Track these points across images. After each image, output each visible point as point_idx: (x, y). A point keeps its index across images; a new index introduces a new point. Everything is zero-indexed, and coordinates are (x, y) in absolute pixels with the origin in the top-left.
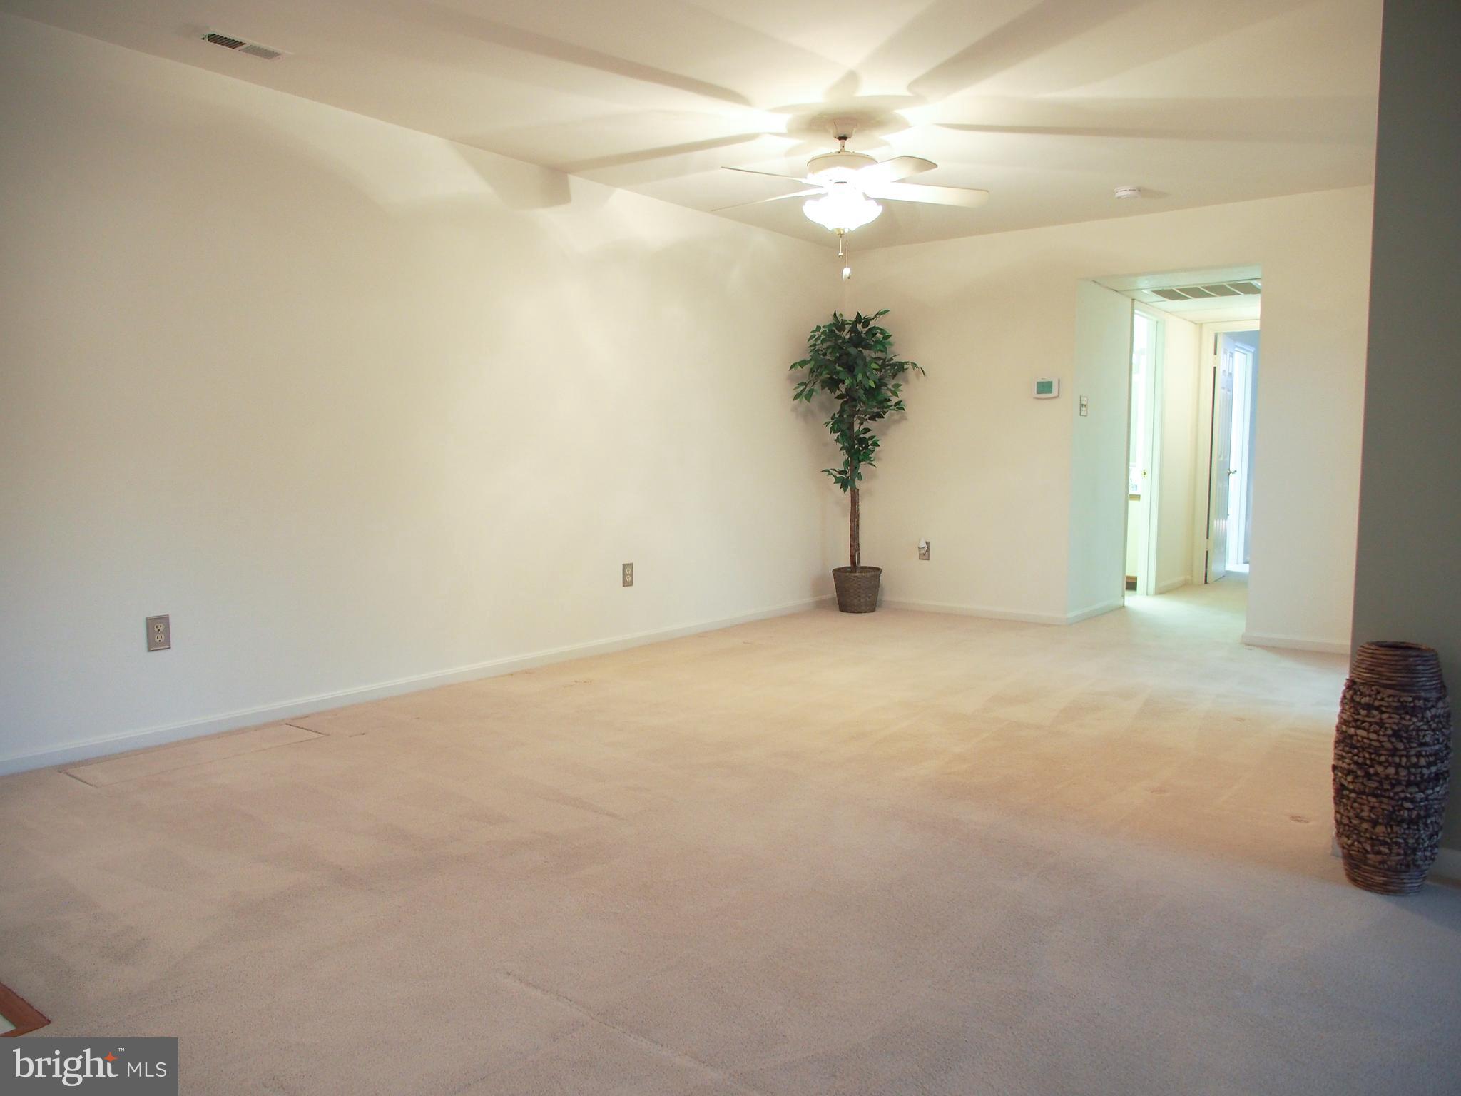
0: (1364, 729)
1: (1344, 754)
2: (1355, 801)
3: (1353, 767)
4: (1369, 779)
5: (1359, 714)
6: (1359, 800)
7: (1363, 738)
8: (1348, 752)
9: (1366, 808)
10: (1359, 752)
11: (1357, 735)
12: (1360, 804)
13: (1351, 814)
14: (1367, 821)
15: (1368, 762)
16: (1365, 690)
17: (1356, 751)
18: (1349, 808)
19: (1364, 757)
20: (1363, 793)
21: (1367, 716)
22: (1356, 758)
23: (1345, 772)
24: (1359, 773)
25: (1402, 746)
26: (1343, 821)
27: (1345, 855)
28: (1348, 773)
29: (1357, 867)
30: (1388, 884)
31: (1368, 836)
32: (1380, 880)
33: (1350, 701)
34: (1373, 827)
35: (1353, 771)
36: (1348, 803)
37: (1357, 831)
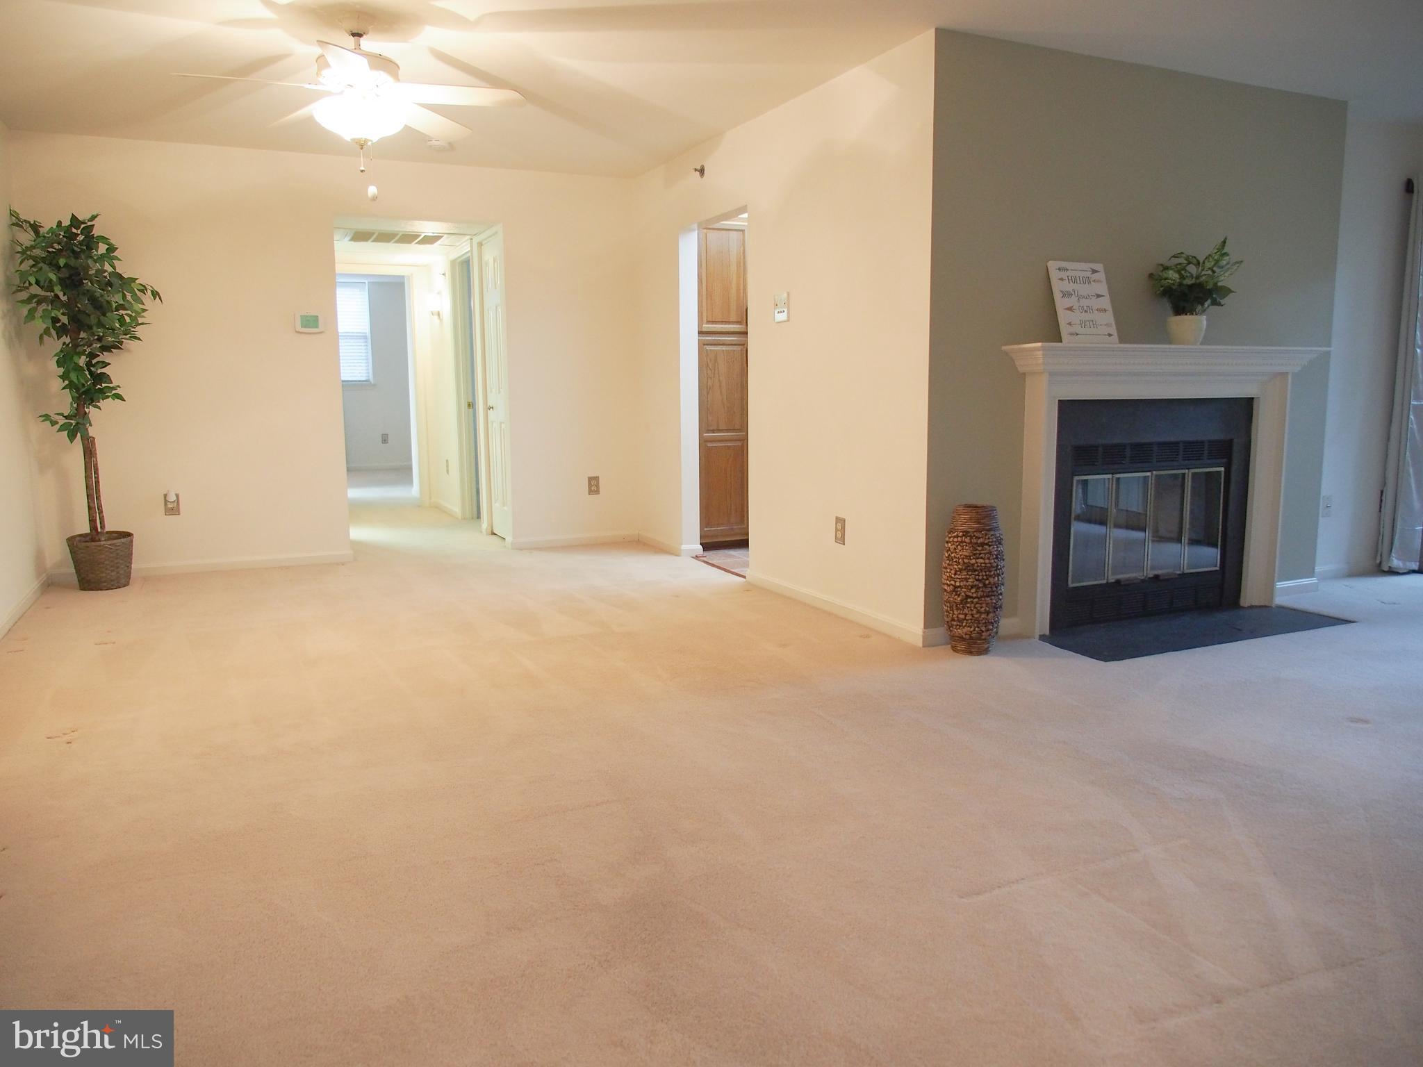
0: (982, 558)
1: (968, 577)
2: (977, 603)
3: (976, 583)
4: (986, 587)
5: (977, 550)
7: (981, 563)
9: (984, 605)
10: (979, 572)
11: (977, 563)
12: (981, 604)
13: (974, 612)
14: (984, 613)
15: (985, 577)
16: (977, 534)
17: (977, 573)
19: (982, 575)
20: (981, 597)
21: (982, 550)
22: (977, 577)
23: (970, 587)
24: (980, 585)
25: (999, 563)
26: (967, 618)
27: (964, 639)
28: (972, 587)
29: (975, 643)
30: (988, 648)
31: (984, 621)
32: (986, 646)
33: (969, 544)
34: (987, 615)
35: (975, 586)
36: (973, 605)
37: (978, 620)
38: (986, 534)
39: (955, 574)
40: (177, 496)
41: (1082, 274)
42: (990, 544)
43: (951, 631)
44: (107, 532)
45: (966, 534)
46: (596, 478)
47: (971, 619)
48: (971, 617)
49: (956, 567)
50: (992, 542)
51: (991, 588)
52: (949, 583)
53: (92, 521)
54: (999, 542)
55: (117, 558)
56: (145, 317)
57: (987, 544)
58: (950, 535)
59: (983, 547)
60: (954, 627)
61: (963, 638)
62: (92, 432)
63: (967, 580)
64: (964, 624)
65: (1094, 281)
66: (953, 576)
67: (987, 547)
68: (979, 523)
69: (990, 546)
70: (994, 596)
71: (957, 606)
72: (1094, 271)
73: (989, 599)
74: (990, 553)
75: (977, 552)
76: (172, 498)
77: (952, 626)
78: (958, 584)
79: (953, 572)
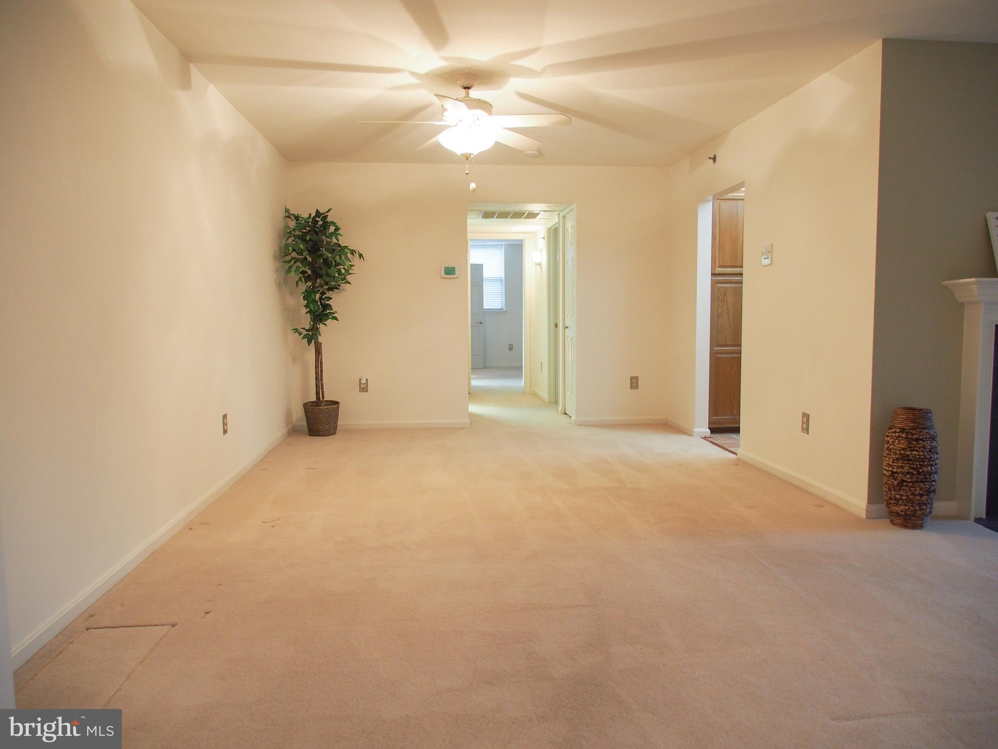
0: (916, 451)
1: (904, 465)
2: (912, 487)
3: (911, 470)
4: (920, 475)
5: (912, 444)
6: (914, 486)
7: (915, 455)
8: (907, 464)
9: (918, 489)
10: (914, 462)
11: (912, 454)
12: (915, 488)
13: (909, 494)
14: (918, 495)
15: (919, 466)
16: (914, 432)
17: (912, 462)
18: (907, 491)
19: (917, 465)
20: (916, 482)
21: (917, 444)
22: (912, 466)
23: (905, 473)
24: (915, 472)
25: (932, 456)
26: (903, 498)
27: (900, 515)
28: (908, 473)
29: (910, 519)
30: (922, 524)
31: (918, 502)
32: (920, 522)
33: (905, 438)
34: (921, 498)
35: (910, 472)
36: (908, 488)
37: (912, 501)
38: (921, 432)
39: (893, 462)
40: (367, 380)
42: (924, 439)
43: (889, 508)
44: (326, 401)
45: (902, 430)
46: (637, 378)
47: (906, 500)
48: (906, 498)
49: (893, 456)
50: (925, 438)
51: (925, 475)
52: (887, 469)
53: (317, 394)
54: (933, 438)
55: (329, 417)
56: (353, 270)
57: (921, 440)
58: (889, 431)
59: (917, 441)
60: (892, 505)
61: (899, 514)
62: (320, 339)
63: (902, 467)
64: (900, 503)
66: (891, 463)
67: (921, 442)
68: (914, 422)
69: (924, 441)
70: (928, 482)
71: (894, 488)
73: (922, 484)
74: (924, 447)
75: (913, 445)
76: (364, 381)
77: (890, 504)
78: (895, 470)
79: (891, 460)
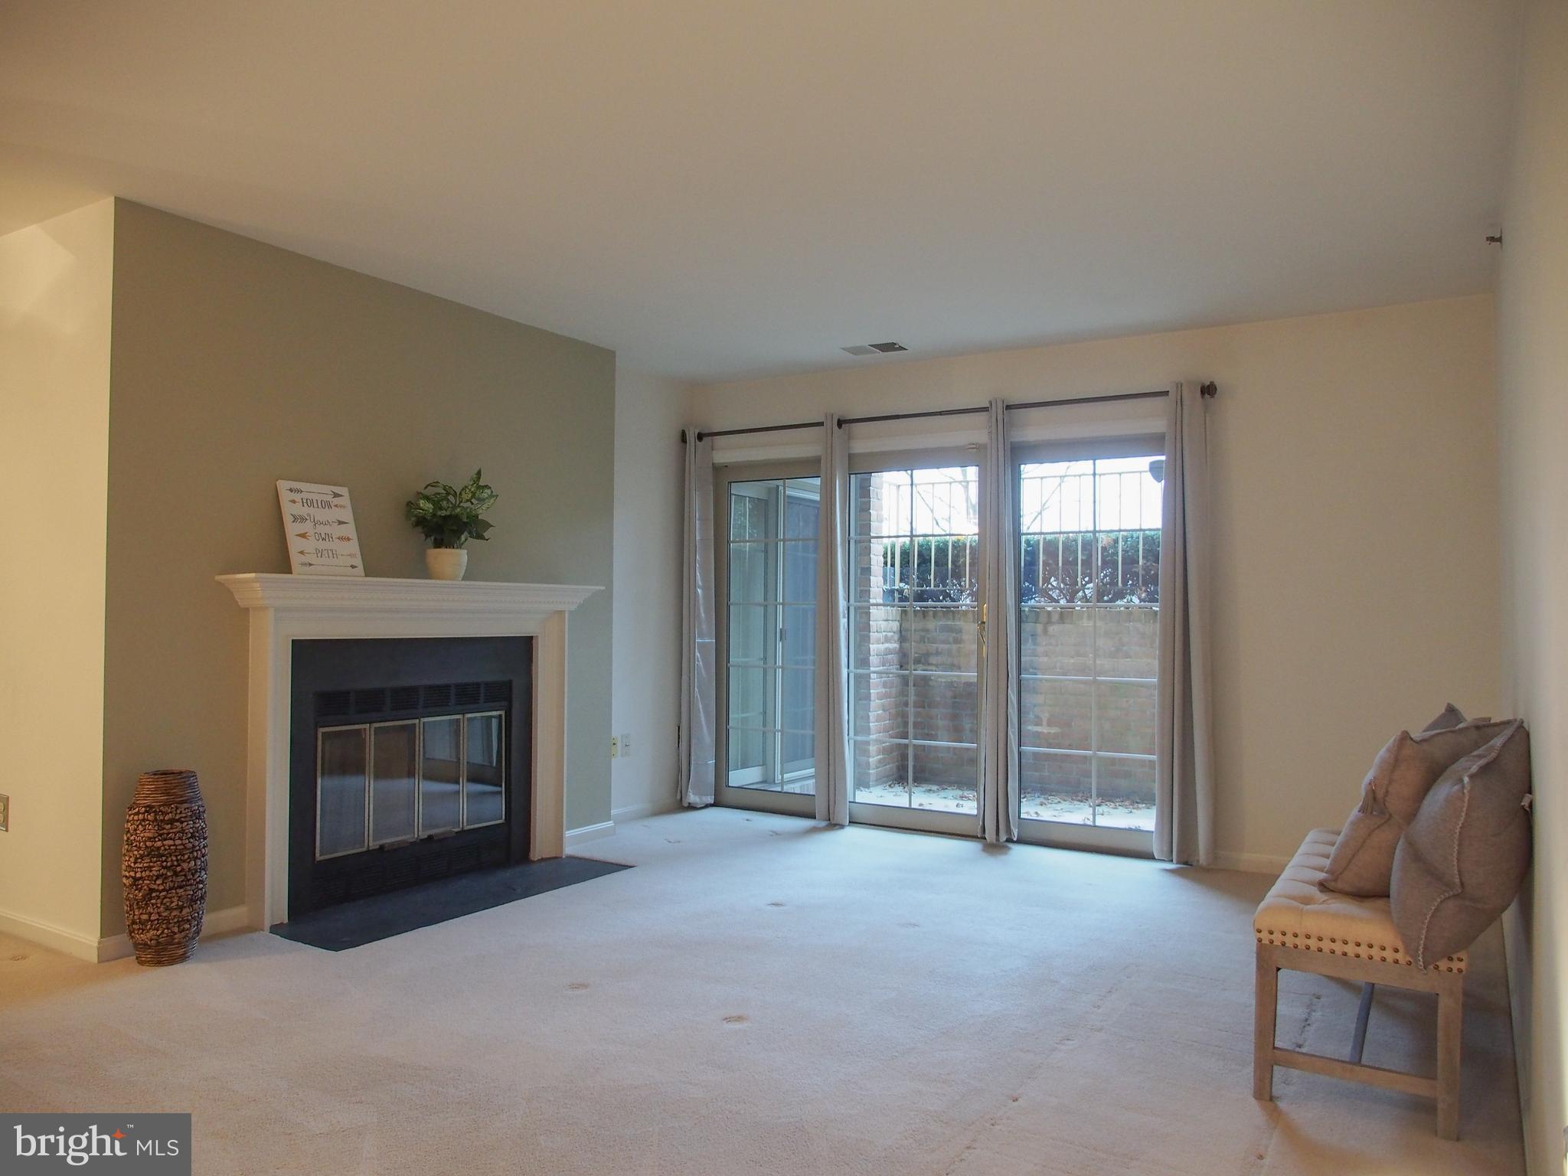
0: (171, 839)
1: (151, 864)
2: (165, 897)
3: (163, 871)
4: (177, 876)
5: (164, 829)
6: (170, 895)
7: (170, 846)
8: (156, 861)
9: (175, 899)
10: (167, 857)
11: (164, 845)
12: (170, 898)
13: (161, 909)
14: (176, 909)
17: (164, 858)
18: (159, 905)
19: (172, 861)
20: (171, 889)
21: (171, 828)
22: (165, 863)
23: (155, 878)
24: (169, 874)
25: (197, 843)
26: (152, 918)
27: (150, 947)
28: (158, 877)
29: (165, 950)
30: (185, 953)
31: (176, 920)
32: (181, 951)
33: (153, 822)
34: (181, 912)
35: (163, 874)
36: (159, 901)
37: (167, 920)
38: (177, 808)
39: (135, 863)
41: (320, 498)
42: (183, 819)
43: (132, 937)
45: (149, 809)
47: (158, 920)
48: (157, 917)
49: (136, 853)
50: (185, 817)
51: (185, 875)
52: (128, 875)
54: (197, 816)
57: (177, 821)
58: (130, 812)
59: (172, 824)
60: (136, 932)
61: (148, 945)
63: (150, 868)
64: (148, 927)
65: (336, 506)
66: (132, 865)
67: (178, 824)
68: (168, 794)
69: (182, 822)
70: (191, 885)
71: (137, 904)
72: (336, 495)
73: (182, 890)
74: (183, 831)
75: (165, 831)
77: (133, 932)
78: (138, 875)
79: (132, 860)
